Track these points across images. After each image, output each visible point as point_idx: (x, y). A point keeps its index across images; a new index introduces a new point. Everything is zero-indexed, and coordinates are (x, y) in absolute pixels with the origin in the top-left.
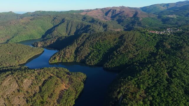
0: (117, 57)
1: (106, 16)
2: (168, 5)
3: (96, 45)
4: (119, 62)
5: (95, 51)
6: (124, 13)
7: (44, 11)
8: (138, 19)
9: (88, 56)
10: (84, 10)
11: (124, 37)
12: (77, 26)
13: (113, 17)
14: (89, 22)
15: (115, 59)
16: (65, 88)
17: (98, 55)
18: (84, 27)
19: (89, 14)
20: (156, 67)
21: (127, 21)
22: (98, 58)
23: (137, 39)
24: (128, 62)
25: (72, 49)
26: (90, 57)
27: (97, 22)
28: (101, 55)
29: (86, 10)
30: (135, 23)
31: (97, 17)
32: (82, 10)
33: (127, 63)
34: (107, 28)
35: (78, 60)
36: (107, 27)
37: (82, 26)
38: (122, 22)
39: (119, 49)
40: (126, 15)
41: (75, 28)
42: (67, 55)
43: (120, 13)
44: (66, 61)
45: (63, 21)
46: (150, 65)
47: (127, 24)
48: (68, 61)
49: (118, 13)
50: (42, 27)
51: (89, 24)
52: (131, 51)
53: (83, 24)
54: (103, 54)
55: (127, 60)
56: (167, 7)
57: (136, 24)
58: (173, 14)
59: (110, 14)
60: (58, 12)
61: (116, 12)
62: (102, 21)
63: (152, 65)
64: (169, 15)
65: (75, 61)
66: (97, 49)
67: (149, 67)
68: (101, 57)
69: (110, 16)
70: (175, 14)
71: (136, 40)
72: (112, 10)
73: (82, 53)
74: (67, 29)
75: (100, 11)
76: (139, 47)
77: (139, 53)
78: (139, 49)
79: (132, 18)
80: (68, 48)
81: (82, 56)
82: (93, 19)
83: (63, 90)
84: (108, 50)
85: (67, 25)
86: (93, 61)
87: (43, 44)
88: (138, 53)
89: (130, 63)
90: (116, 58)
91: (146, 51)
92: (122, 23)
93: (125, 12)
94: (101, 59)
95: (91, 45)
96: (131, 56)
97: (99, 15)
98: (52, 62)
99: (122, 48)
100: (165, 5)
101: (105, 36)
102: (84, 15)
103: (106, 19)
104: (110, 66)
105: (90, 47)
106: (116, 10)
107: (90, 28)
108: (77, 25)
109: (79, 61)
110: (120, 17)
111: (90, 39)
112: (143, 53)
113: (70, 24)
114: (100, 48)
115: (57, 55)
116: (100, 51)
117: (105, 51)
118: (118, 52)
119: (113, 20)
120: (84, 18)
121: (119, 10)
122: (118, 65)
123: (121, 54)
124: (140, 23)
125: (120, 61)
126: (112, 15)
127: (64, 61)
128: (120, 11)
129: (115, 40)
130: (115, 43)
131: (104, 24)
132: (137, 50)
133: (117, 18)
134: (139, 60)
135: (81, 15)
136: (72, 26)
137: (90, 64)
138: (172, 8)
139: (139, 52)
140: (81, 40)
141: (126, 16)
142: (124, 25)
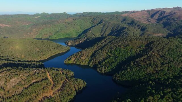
0: (131, 68)
1: (151, 18)
3: (115, 51)
4: (132, 76)
5: (111, 58)
6: (175, 15)
7: (91, 12)
9: (102, 62)
10: (129, 12)
11: (153, 44)
12: (113, 28)
13: (159, 20)
14: (128, 24)
15: (128, 71)
16: (51, 95)
17: (113, 62)
18: (119, 28)
19: (131, 16)
20: (177, 95)
21: (176, 24)
22: (111, 66)
23: (170, 49)
24: (143, 78)
25: (90, 51)
26: (104, 63)
27: (136, 24)
28: (116, 64)
29: (132, 11)
31: (140, 18)
32: (127, 11)
33: (141, 79)
35: (91, 65)
36: (146, 30)
37: (117, 28)
38: (170, 25)
39: (138, 60)
40: (177, 17)
41: (111, 30)
42: (82, 58)
43: (170, 15)
44: (80, 63)
45: (101, 22)
46: (169, 90)
47: (175, 29)
48: (82, 64)
49: (168, 14)
50: (81, 26)
51: (127, 26)
52: (154, 64)
53: (119, 26)
54: (119, 62)
55: (143, 74)
59: (157, 17)
60: (103, 13)
61: (164, 14)
62: (143, 23)
63: (172, 91)
65: (88, 65)
66: (114, 55)
67: (166, 92)
68: (115, 65)
69: (157, 18)
71: (168, 51)
72: (160, 12)
73: (97, 57)
74: (102, 30)
75: (146, 13)
76: (168, 60)
77: (164, 68)
78: (166, 63)
80: (86, 51)
81: (97, 61)
82: (133, 21)
83: (48, 97)
84: (127, 57)
85: (104, 26)
86: (105, 68)
87: (73, 43)
88: (162, 68)
89: (145, 80)
90: (130, 70)
91: (177, 67)
92: (168, 27)
93: (177, 13)
94: (115, 68)
95: (110, 50)
96: (150, 70)
97: (143, 17)
98: (66, 63)
99: (142, 58)
101: (129, 41)
102: (125, 17)
103: (150, 22)
104: (119, 78)
105: (109, 51)
106: (165, 12)
107: (124, 30)
108: (113, 26)
110: (168, 19)
111: (112, 43)
112: (170, 69)
113: (106, 25)
114: (118, 54)
115: (74, 56)
116: (117, 57)
117: (123, 59)
118: (136, 63)
119: (158, 23)
120: (124, 20)
121: (169, 11)
122: (129, 79)
123: (138, 65)
125: (134, 74)
126: (160, 17)
127: (78, 63)
128: (170, 13)
129: (140, 47)
130: (139, 50)
131: (143, 26)
132: (163, 64)
133: (165, 20)
134: (159, 79)
136: (108, 27)
137: (101, 72)
139: (164, 66)
140: (102, 44)
142: (171, 30)
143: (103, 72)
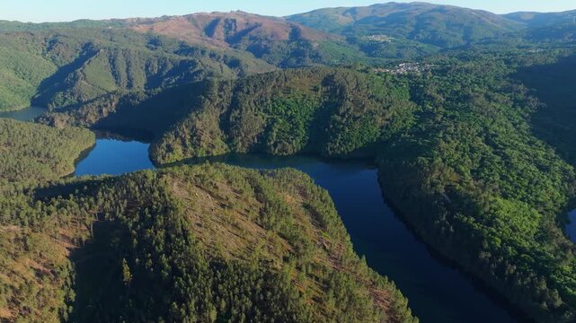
0: (349, 126)
1: (210, 37)
2: (353, 11)
3: (273, 105)
4: (362, 138)
5: (280, 121)
6: (262, 29)
8: (307, 44)
9: (267, 133)
11: (335, 80)
12: (147, 66)
13: (232, 41)
14: (175, 53)
15: (347, 131)
17: (292, 129)
18: (170, 66)
19: (159, 30)
21: (279, 49)
22: (299, 135)
24: (381, 136)
26: (274, 135)
27: (203, 52)
28: (301, 129)
30: (305, 56)
33: (379, 138)
34: (244, 68)
35: (241, 148)
36: (242, 64)
37: (165, 65)
38: (267, 52)
39: (343, 110)
40: (270, 33)
41: (143, 72)
42: (203, 138)
43: (250, 30)
44: (208, 152)
45: (89, 50)
48: (214, 153)
49: (244, 28)
50: (15, 69)
54: (306, 125)
55: (375, 130)
56: (355, 18)
57: (308, 58)
58: (378, 34)
59: (220, 33)
64: (371, 35)
65: (234, 152)
66: (280, 114)
69: (223, 37)
70: (384, 34)
72: (222, 21)
74: (114, 75)
75: (186, 22)
77: (393, 114)
79: (289, 42)
82: (182, 46)
84: (311, 113)
85: (113, 62)
87: (74, 121)
88: (391, 114)
89: (386, 137)
90: (349, 129)
92: (266, 57)
93: (264, 25)
94: (308, 138)
95: (259, 107)
100: (348, 11)
101: (286, 81)
102: (147, 34)
104: (342, 149)
106: (234, 21)
107: (198, 68)
108: (144, 62)
109: (244, 150)
110: (255, 39)
113: (120, 59)
114: (287, 110)
116: (291, 117)
117: (307, 118)
118: (346, 116)
119: (235, 48)
120: (153, 42)
121: (243, 20)
123: (355, 118)
124: (317, 55)
125: (363, 134)
126: (227, 34)
127: (202, 154)
128: (247, 24)
129: (315, 90)
131: (225, 56)
133: (247, 42)
135: (136, 33)
136: (128, 64)
137: (284, 154)
138: (366, 20)
141: (272, 36)
142: (275, 63)
143: (290, 152)
